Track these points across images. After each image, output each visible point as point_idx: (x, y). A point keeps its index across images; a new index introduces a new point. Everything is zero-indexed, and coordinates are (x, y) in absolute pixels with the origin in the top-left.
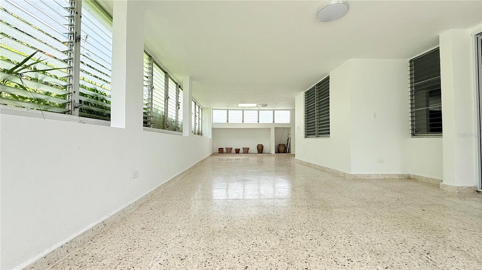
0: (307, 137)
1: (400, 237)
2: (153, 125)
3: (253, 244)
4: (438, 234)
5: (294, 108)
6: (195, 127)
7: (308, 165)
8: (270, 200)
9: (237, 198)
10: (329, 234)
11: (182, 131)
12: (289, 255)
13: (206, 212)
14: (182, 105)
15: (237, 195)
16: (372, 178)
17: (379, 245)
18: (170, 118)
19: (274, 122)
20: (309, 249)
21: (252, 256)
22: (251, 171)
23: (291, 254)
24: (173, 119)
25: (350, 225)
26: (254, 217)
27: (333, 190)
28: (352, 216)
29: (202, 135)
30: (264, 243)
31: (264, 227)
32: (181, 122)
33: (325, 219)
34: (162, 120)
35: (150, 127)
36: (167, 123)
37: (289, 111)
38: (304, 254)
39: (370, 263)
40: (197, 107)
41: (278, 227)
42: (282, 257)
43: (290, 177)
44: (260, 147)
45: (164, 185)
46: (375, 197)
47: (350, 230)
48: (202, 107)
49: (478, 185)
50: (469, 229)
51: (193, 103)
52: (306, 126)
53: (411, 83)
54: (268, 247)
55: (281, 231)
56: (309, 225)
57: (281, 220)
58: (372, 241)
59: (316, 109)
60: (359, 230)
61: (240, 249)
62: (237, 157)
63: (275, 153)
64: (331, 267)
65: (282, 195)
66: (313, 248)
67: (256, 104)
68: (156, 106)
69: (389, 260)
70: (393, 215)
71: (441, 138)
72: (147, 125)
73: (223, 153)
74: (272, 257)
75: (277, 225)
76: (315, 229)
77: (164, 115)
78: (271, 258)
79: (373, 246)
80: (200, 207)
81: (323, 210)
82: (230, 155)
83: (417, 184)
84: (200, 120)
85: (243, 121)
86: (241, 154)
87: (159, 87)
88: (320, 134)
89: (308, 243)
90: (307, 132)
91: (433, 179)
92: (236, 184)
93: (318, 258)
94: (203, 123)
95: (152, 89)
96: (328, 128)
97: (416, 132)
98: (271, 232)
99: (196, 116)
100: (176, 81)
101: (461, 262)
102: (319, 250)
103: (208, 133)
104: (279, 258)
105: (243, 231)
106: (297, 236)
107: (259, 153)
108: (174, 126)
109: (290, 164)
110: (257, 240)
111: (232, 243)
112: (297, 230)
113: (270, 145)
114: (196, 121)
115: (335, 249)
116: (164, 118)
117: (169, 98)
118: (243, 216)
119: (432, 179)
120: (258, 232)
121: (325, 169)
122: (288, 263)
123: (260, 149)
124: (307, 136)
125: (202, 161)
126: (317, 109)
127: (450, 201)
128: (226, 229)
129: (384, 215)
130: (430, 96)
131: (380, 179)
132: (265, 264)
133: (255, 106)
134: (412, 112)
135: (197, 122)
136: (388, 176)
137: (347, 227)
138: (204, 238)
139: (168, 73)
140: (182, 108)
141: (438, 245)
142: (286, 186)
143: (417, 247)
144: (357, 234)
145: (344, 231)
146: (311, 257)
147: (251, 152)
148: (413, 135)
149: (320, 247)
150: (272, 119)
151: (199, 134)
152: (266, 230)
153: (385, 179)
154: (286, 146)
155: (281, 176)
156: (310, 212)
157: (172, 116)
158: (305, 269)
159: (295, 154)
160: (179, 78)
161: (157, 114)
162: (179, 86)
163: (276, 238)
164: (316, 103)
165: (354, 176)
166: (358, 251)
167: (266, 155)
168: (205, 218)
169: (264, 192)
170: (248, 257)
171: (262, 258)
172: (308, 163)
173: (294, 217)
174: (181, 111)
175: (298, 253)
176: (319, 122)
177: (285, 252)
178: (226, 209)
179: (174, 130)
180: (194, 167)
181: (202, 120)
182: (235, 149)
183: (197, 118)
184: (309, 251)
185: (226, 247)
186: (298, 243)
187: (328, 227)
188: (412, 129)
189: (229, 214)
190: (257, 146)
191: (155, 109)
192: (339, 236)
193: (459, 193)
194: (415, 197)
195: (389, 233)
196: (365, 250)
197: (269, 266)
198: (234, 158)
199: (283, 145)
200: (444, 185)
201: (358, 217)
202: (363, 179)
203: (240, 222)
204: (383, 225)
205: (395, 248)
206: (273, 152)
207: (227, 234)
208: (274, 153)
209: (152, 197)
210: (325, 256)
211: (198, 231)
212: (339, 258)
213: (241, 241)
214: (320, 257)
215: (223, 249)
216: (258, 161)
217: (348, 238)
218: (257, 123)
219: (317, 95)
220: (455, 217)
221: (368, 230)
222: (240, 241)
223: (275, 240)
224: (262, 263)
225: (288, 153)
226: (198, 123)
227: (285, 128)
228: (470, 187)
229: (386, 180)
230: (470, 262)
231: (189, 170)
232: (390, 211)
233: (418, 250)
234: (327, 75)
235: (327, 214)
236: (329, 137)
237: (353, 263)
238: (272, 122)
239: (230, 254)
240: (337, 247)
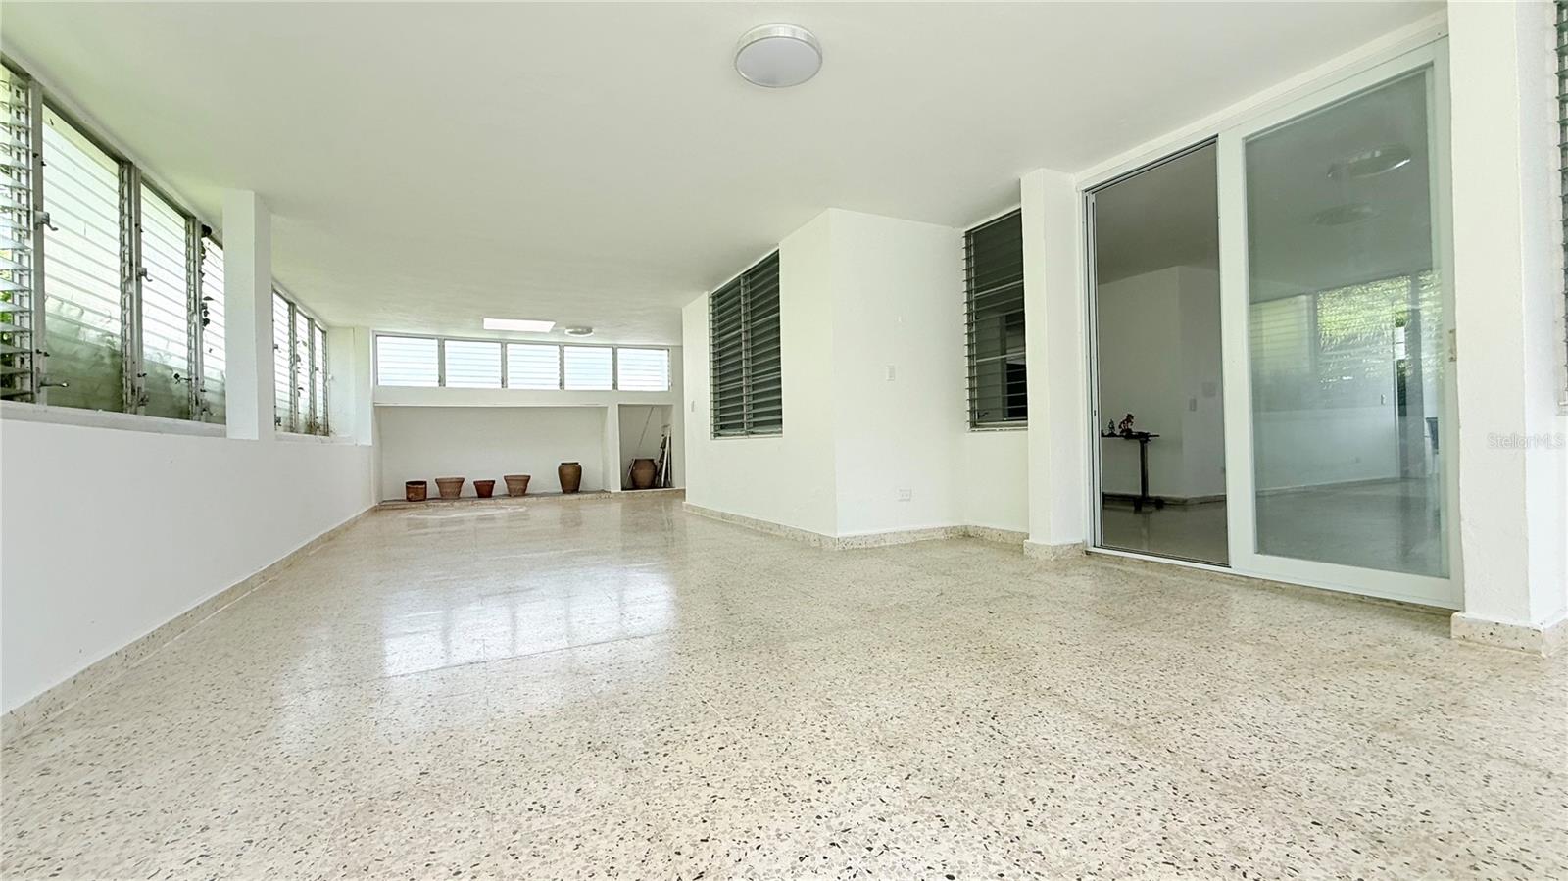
0: (720, 435)
1: (939, 690)
2: (49, 393)
3: (533, 806)
4: (1014, 666)
5: (679, 344)
6: (294, 403)
7: (725, 520)
8: (597, 646)
9: (476, 658)
10: (774, 720)
11: (223, 420)
12: (654, 814)
13: (339, 733)
14: (222, 309)
15: (478, 646)
16: (888, 544)
17: (896, 721)
18: (153, 364)
19: (615, 386)
20: (716, 779)
21: (526, 851)
22: (536, 555)
23: (660, 807)
24: (171, 369)
25: (828, 683)
26: (537, 713)
27: (792, 590)
28: (833, 656)
29: (327, 434)
30: (569, 796)
31: (574, 742)
32: (220, 379)
33: (763, 677)
34: (109, 371)
35: (32, 401)
36: (140, 383)
37: (666, 351)
38: (699, 798)
39: (872, 775)
40: (302, 324)
41: (622, 731)
42: (631, 824)
43: (667, 564)
44: (569, 471)
45: (124, 655)
46: (891, 595)
47: (828, 696)
48: (322, 321)
49: (1088, 539)
50: (1068, 642)
51: (281, 308)
52: (715, 402)
53: (969, 292)
54: (584, 806)
55: (630, 743)
56: (717, 704)
57: (633, 707)
58: (877, 715)
59: (743, 348)
60: (850, 691)
61: (483, 838)
62: (486, 508)
63: (623, 489)
64: (772, 814)
65: (640, 624)
66: (727, 772)
67: (553, 323)
68: (65, 305)
69: (913, 755)
70: (928, 636)
71: (1025, 432)
72: (11, 391)
73: (425, 498)
74: (597, 835)
75: (621, 723)
76: (735, 713)
77: (118, 349)
78: (593, 837)
79: (880, 727)
80: (312, 718)
81: (761, 652)
82: (456, 504)
83: (982, 549)
84: (319, 378)
85: (503, 382)
86: (500, 501)
87: (86, 222)
88: (755, 425)
89: (712, 759)
90: (719, 420)
91: (1013, 532)
92: (477, 608)
93: (741, 796)
94: (332, 386)
95: (38, 226)
96: (777, 407)
97: (979, 416)
98: (597, 752)
99: (295, 358)
100: (184, 204)
101: (1051, 722)
102: (743, 773)
103: (355, 426)
104: (619, 831)
105: (497, 771)
106: (681, 747)
107: (565, 492)
108: (182, 397)
109: (670, 522)
110: (547, 791)
111: (450, 826)
112: (683, 728)
113: (605, 466)
114: (299, 378)
115: (786, 760)
116: (118, 360)
117: (144, 273)
118: (498, 717)
119: (1009, 532)
120: (552, 762)
121: (771, 529)
122: (649, 840)
123: (571, 480)
124: (722, 432)
125: (331, 538)
126: (746, 350)
127: (1039, 582)
128: (426, 780)
129: (909, 640)
130: (1009, 328)
131: (905, 545)
132: (572, 864)
133: (548, 331)
134: (971, 367)
135: (303, 380)
136: (923, 535)
137: (820, 689)
138: (328, 834)
139: (139, 164)
140: (222, 320)
141: (1014, 691)
142: (652, 595)
143: (974, 706)
144: (844, 703)
145: (812, 703)
146: (718, 800)
147: (536, 492)
148: (974, 425)
149: (747, 765)
150: (611, 377)
151: (312, 428)
152: (580, 751)
153: (916, 543)
154: (658, 465)
155: (638, 563)
156: (723, 665)
157: (170, 355)
158: (702, 840)
159: (684, 491)
160: (203, 196)
161: (80, 342)
162: (201, 230)
163: (613, 768)
164: (743, 330)
165: (844, 541)
166: (845, 749)
167: (592, 499)
168: (337, 755)
169: (580, 622)
170: (511, 859)
171: (563, 845)
172: (723, 515)
173: (674, 689)
174: (214, 336)
175: (680, 798)
176: (754, 387)
177: (642, 807)
178: (429, 704)
179: (181, 412)
180: (290, 563)
181: (325, 373)
182: (475, 483)
183: (304, 366)
184: (715, 785)
185: (424, 846)
186: (685, 768)
187: (770, 700)
188: (972, 411)
189: (439, 724)
190: (560, 470)
191: (60, 318)
192: (799, 719)
193: (1056, 560)
194: (975, 581)
195: (917, 684)
196: (861, 743)
197: (585, 868)
198: (470, 514)
199: (650, 463)
200: (1032, 543)
201: (848, 656)
202: (867, 549)
203: (484, 742)
204: (905, 665)
205: (928, 722)
206: (615, 486)
207: (430, 797)
208: (620, 490)
209: (51, 717)
210: (760, 787)
211: (300, 815)
212: (795, 783)
213: (487, 808)
214: (744, 795)
215: (410, 857)
216: (563, 522)
217: (822, 718)
218: (558, 388)
219: (746, 305)
220: (1046, 619)
221: (872, 687)
222: (483, 811)
223: (609, 776)
224: (560, 865)
225: (665, 487)
226: (307, 388)
227: (652, 406)
228: (1075, 545)
229: (917, 545)
230: (1069, 716)
231: (263, 576)
232: (922, 625)
233: (975, 713)
234: (774, 246)
235: (771, 660)
236: (781, 432)
237: (831, 786)
238: (611, 388)
239: (438, 865)
240: (792, 753)
